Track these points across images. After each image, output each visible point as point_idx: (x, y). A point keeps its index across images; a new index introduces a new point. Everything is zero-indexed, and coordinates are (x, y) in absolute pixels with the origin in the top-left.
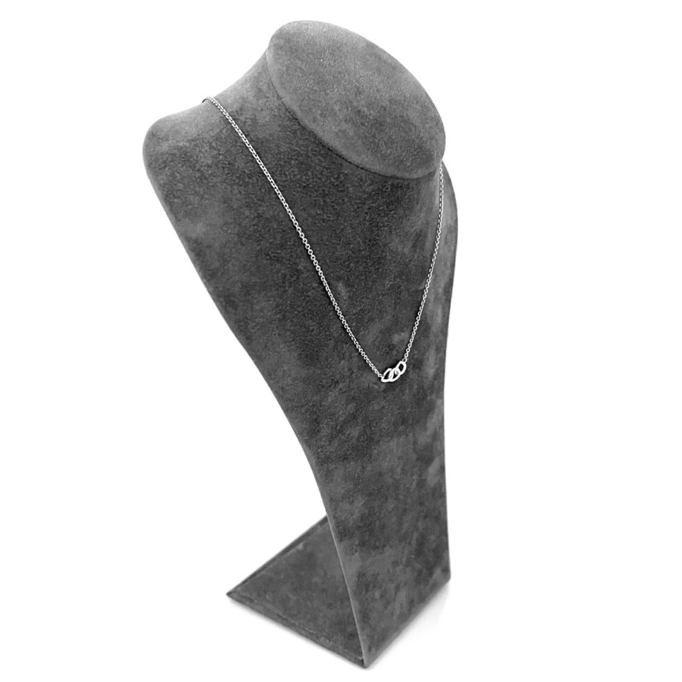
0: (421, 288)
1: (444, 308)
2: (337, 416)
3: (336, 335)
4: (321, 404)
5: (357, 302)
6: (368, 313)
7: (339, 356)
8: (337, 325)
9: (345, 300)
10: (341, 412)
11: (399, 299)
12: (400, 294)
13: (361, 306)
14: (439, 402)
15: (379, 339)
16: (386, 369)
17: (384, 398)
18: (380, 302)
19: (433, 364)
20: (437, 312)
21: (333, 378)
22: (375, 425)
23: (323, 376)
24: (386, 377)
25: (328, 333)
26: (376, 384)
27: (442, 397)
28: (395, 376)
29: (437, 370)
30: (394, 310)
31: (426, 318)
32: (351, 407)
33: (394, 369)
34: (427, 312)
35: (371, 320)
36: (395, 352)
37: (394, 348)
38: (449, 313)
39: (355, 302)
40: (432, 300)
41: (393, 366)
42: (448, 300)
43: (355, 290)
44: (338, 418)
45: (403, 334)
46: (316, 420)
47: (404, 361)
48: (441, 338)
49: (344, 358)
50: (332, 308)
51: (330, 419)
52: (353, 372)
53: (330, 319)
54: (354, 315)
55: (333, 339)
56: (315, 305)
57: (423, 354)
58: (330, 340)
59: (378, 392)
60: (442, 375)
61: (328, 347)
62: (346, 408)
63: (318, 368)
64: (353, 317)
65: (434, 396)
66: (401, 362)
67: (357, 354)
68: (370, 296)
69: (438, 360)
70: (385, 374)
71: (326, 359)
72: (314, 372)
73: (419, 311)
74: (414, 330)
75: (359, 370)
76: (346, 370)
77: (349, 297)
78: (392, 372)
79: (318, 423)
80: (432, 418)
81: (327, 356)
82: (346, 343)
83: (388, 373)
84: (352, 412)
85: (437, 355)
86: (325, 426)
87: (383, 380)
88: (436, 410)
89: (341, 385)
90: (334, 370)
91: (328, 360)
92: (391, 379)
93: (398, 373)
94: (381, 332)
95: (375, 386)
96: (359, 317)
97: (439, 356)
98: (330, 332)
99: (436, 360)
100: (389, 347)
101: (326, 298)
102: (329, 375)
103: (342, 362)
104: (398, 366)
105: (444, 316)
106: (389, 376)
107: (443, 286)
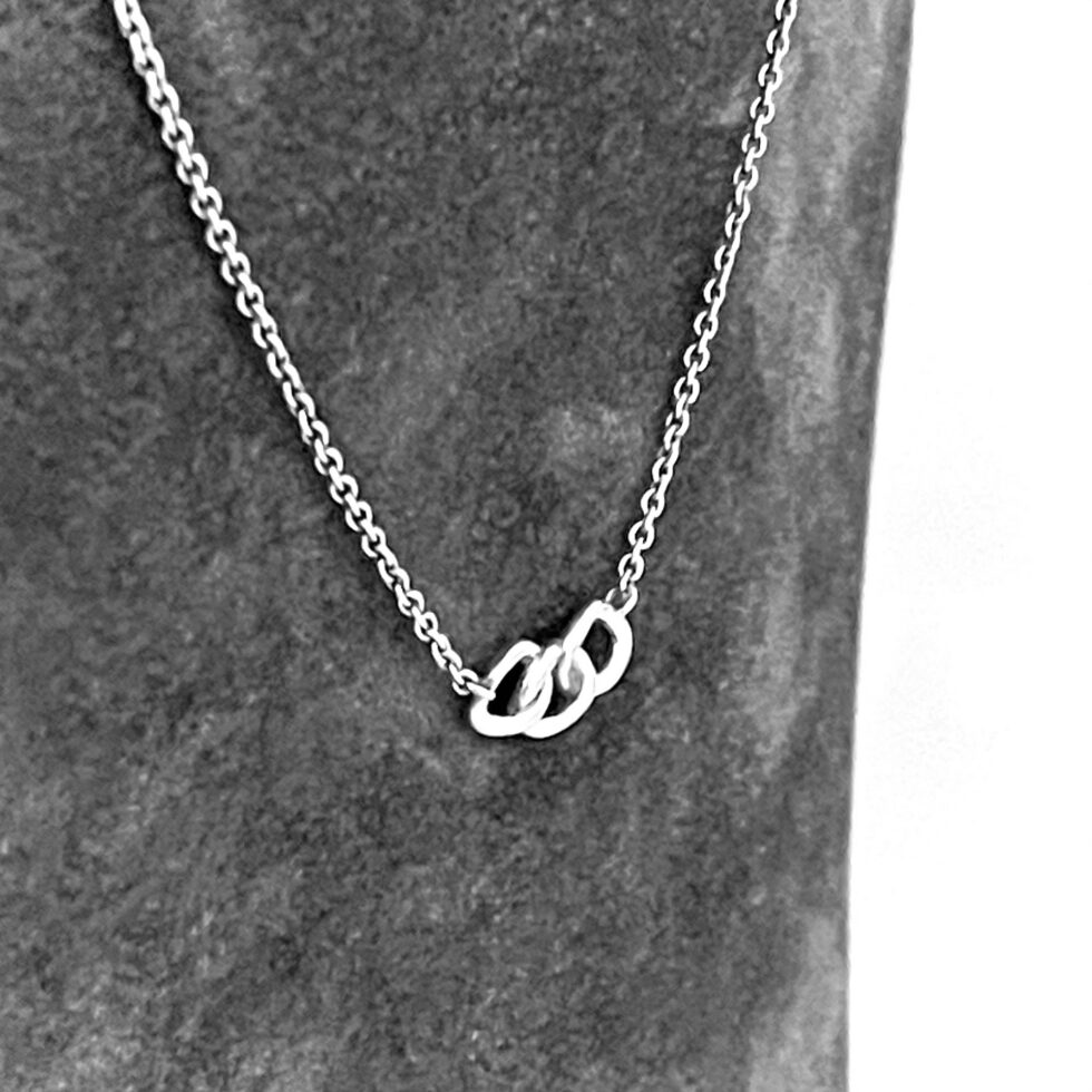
0: (728, 117)
1: (847, 309)
2: (179, 949)
3: (178, 365)
4: (72, 846)
5: (321, 137)
6: (395, 224)
7: (196, 521)
8: (190, 291)
9: (245, 117)
10: (207, 919)
11: (592, 159)
12: (598, 129)
13: (346, 168)
14: (819, 932)
15: (458, 430)
16: (504, 644)
17: (491, 849)
18: (476, 167)
19: (782, 673)
20: (811, 320)
21: (156, 669)
22: (427, 1032)
23: (87, 648)
24: (503, 703)
25: (125, 341)
26: (435, 744)
27: (834, 905)
28: (559, 701)
29: (812, 715)
30: (562, 229)
31: (749, 339)
32: (278, 884)
33: (553, 651)
34: (755, 300)
35: (415, 279)
36: (556, 539)
37: (555, 502)
38: (875, 348)
39: (306, 139)
40: (785, 230)
41: (548, 634)
42: (874, 259)
43: (307, 50)
44: (187, 961)
45: (610, 418)
46: (39, 959)
47: (617, 604)
48: (831, 498)
49: (230, 537)
50: (156, 165)
51: (136, 960)
52: (290, 642)
53: (141, 242)
54: (302, 227)
55: (156, 386)
56: (44, 126)
57: (729, 589)
58: (140, 391)
59: (447, 806)
60: (835, 755)
61: (124, 446)
62: (241, 897)
63: (61, 589)
64: (297, 244)
65: (790, 884)
66: (597, 611)
67: (318, 513)
68: (406, 110)
69: (816, 649)
70: (498, 674)
71: (114, 527)
72: (31, 614)
73: (709, 270)
74: (682, 401)
75: (330, 628)
76: (246, 618)
77: (271, 96)
78: (542, 666)
79: (55, 985)
80: (778, 1039)
81: (119, 506)
82: (249, 432)
83: (518, 671)
84: (279, 929)
85: (807, 613)
86: (99, 1010)
87: (483, 720)
88: (804, 991)
89: (208, 727)
90: (160, 612)
91: (123, 540)
92: (531, 721)
93: (578, 677)
94: (475, 378)
95: (434, 764)
96: (336, 249)
97: (823, 623)
98: (139, 333)
99: (805, 645)
100: (523, 493)
101: (113, 82)
102: (133, 647)
103: (220, 562)
104: (580, 629)
105: (851, 365)
106: (524, 700)
107: (844, 153)
